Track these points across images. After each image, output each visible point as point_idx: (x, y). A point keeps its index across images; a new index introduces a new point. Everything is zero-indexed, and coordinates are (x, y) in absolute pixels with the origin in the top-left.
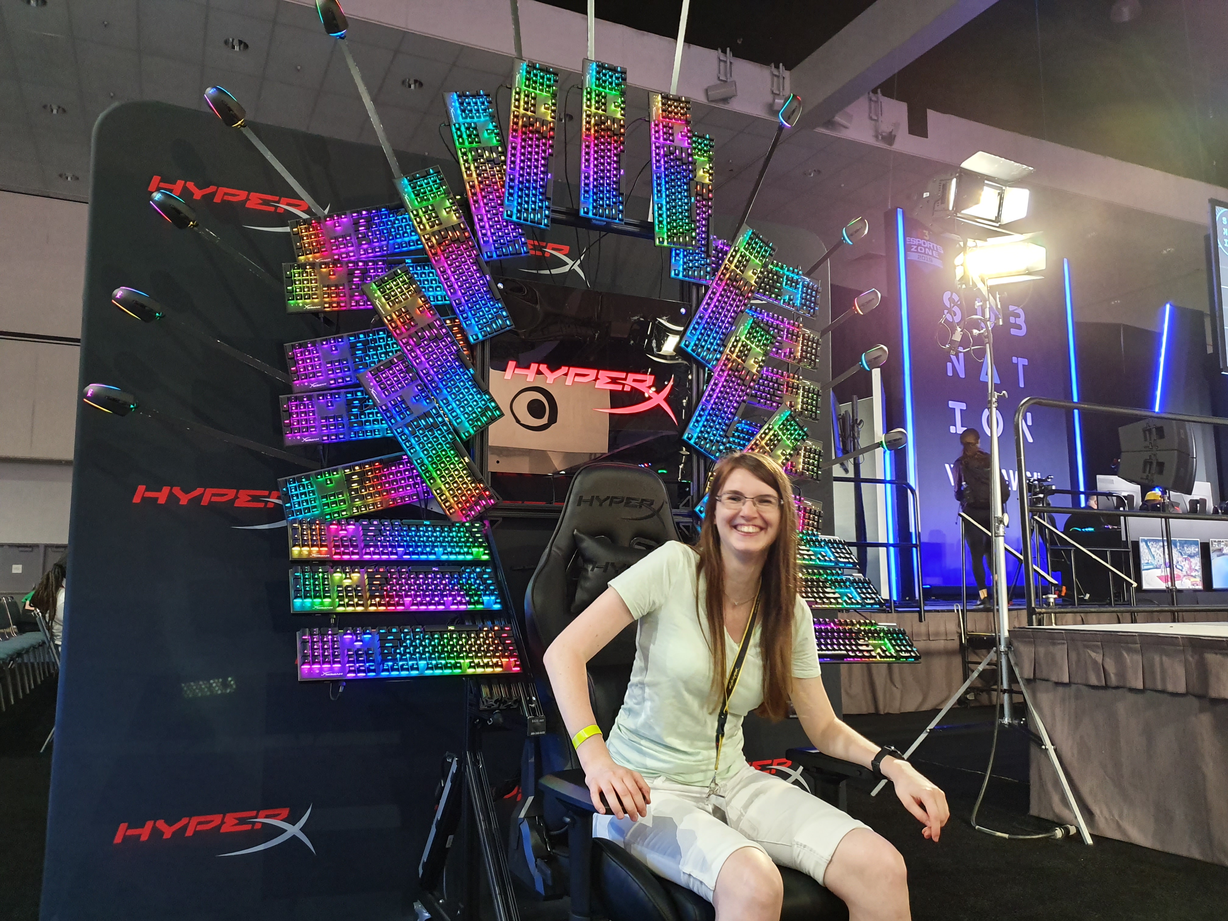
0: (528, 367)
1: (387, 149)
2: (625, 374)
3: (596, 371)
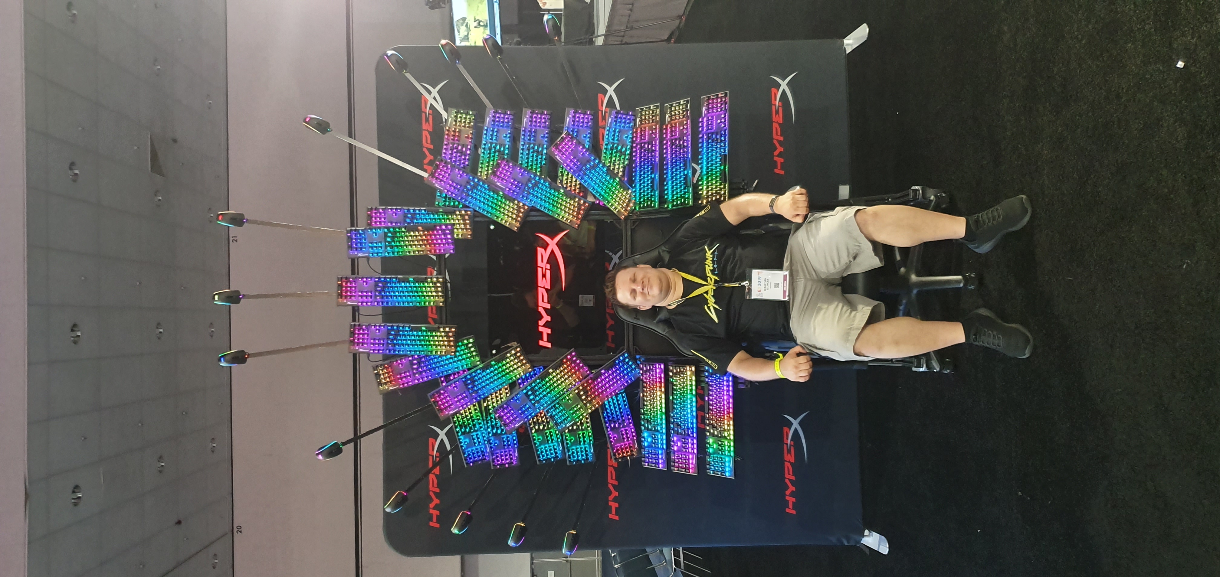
2: (539, 268)
3: (539, 288)
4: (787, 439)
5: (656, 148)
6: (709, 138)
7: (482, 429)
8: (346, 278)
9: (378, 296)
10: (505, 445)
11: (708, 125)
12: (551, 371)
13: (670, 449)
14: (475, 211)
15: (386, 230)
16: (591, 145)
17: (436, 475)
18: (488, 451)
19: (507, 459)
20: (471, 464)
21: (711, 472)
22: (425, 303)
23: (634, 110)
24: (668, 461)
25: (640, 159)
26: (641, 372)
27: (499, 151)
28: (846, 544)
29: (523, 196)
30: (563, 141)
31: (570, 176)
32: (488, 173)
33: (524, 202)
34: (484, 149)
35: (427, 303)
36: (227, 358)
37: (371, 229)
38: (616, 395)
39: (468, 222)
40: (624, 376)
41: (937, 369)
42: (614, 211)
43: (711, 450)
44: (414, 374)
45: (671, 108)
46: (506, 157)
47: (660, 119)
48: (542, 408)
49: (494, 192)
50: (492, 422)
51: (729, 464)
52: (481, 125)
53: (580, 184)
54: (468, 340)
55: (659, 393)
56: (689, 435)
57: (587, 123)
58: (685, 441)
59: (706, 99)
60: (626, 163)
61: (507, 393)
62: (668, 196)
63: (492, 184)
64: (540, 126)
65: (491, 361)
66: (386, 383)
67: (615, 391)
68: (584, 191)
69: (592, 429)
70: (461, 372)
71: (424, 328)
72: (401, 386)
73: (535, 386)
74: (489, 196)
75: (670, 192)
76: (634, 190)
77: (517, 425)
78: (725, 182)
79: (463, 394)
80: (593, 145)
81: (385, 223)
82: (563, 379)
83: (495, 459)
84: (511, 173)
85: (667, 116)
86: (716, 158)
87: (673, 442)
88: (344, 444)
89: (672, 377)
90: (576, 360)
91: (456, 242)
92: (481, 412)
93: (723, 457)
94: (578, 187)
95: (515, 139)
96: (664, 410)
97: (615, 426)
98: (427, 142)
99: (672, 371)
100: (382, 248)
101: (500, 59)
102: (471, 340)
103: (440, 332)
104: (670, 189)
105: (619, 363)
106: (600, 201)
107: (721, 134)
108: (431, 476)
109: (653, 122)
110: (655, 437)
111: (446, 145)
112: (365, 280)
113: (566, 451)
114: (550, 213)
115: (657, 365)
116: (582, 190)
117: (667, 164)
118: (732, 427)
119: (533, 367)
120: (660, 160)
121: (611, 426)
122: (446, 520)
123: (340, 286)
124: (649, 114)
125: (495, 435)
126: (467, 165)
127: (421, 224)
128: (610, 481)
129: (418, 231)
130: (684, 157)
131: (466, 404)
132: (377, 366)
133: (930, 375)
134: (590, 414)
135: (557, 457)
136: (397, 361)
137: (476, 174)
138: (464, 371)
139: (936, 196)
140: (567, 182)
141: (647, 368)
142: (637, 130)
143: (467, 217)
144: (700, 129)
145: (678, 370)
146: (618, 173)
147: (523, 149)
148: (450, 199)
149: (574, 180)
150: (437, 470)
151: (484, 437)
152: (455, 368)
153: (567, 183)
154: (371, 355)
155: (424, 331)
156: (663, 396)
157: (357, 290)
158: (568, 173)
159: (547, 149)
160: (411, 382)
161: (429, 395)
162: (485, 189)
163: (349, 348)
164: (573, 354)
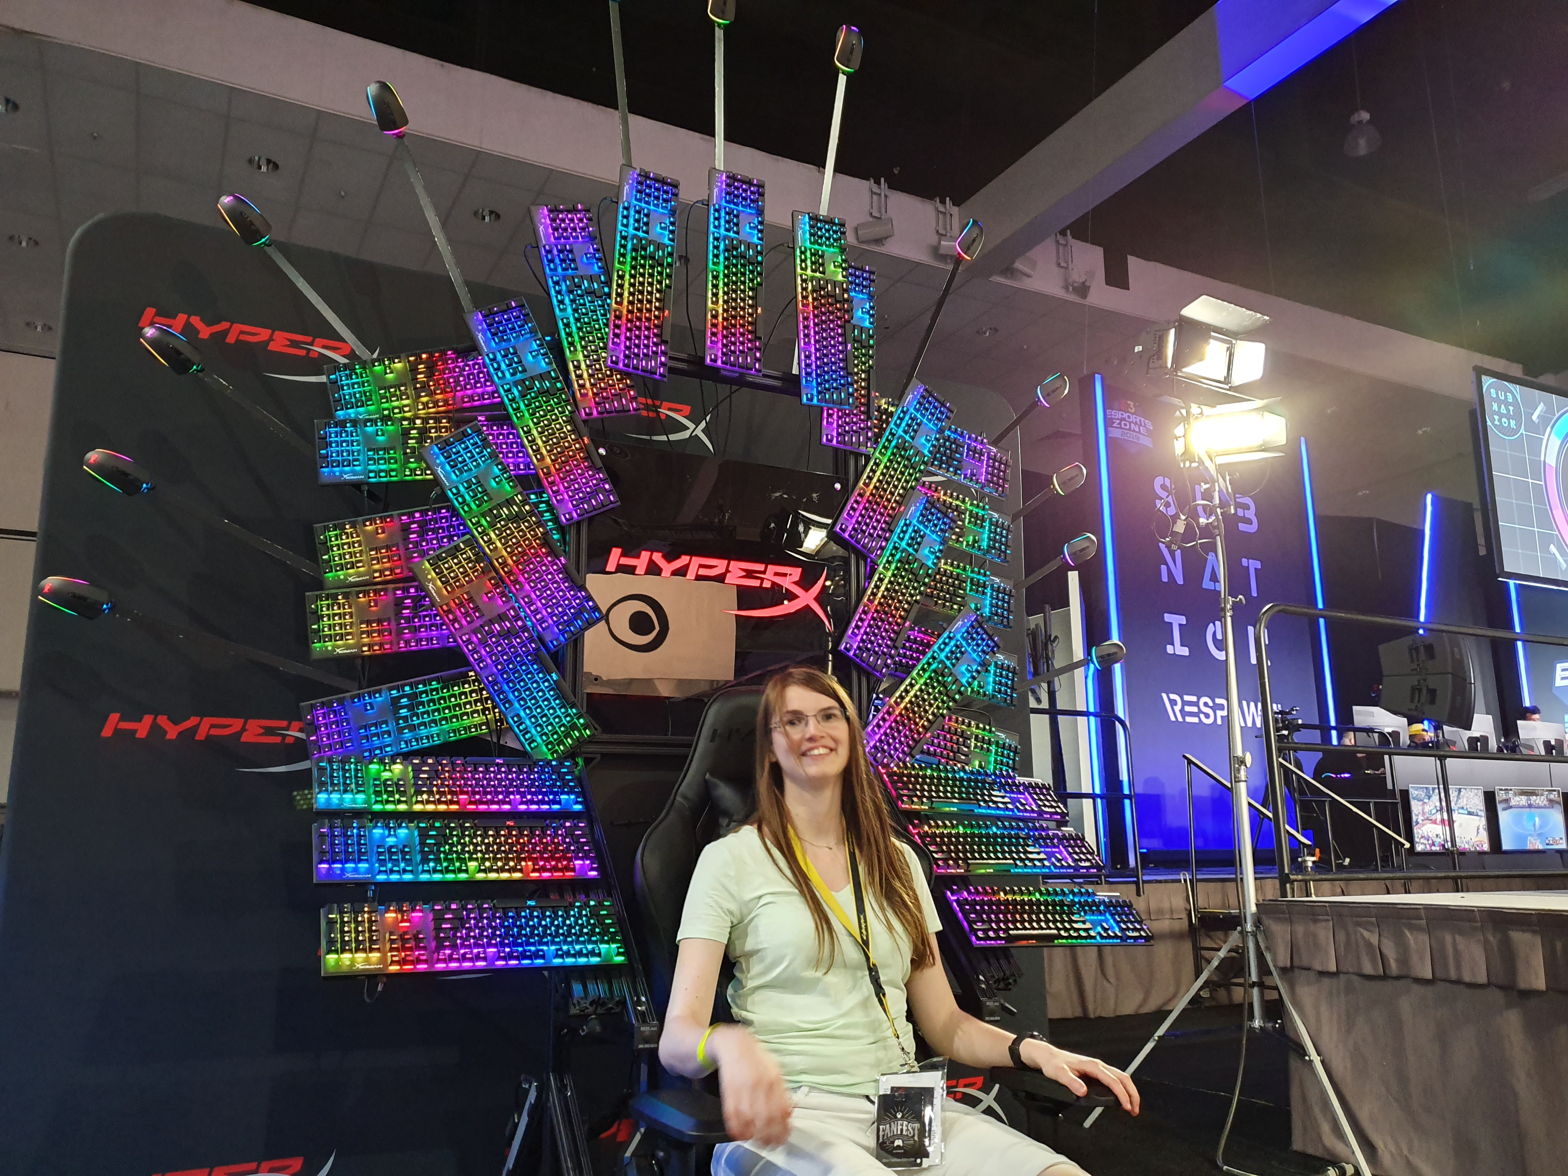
0: (638, 557)
1: (455, 275)
2: (764, 566)
3: (726, 562)
17: (268, 343)
19: (340, 454)
21: (329, 917)
108: (267, 333)
113: (348, 591)
128: (209, 721)
135: (332, 570)
150: (281, 346)
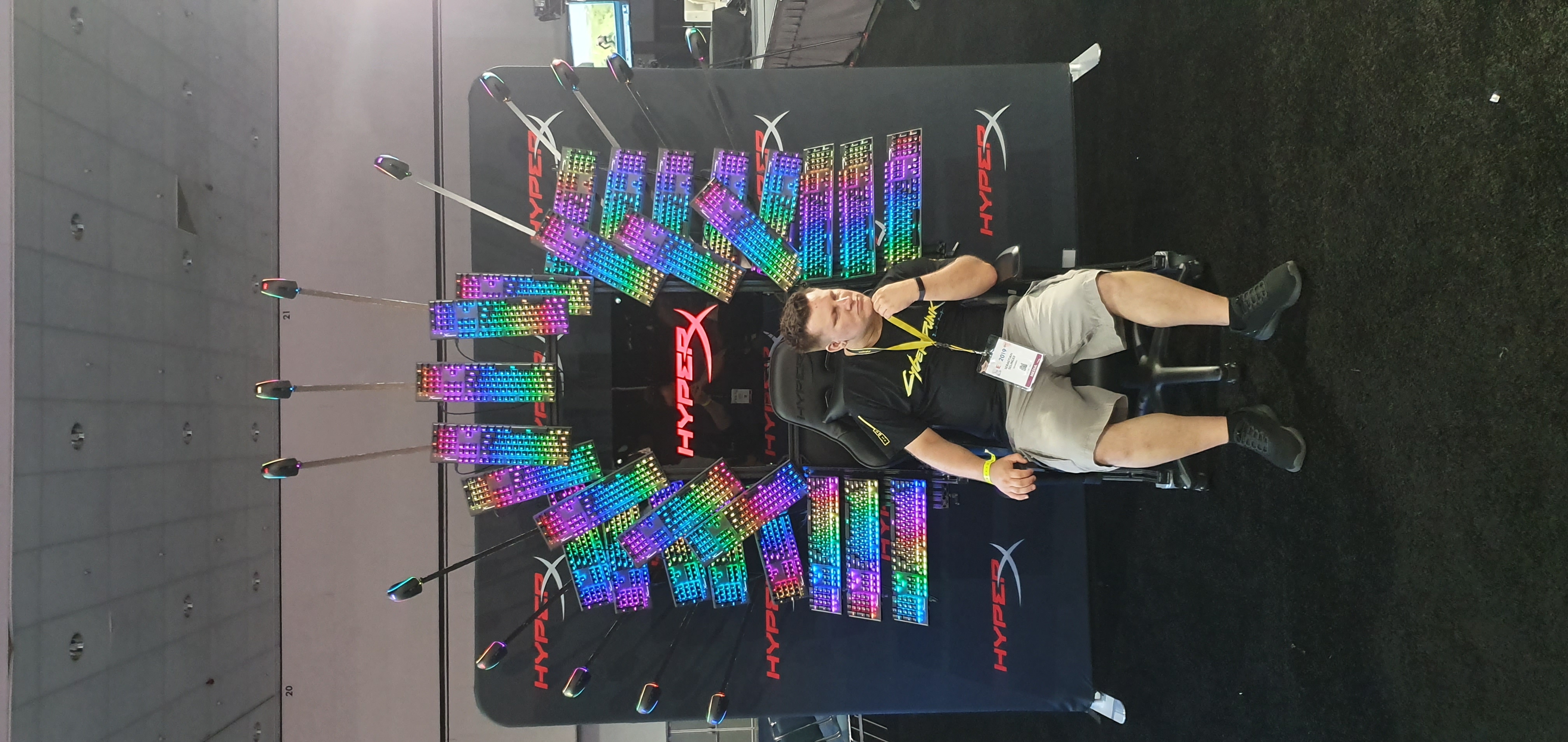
2: (678, 354)
3: (679, 380)
4: (996, 574)
5: (829, 200)
6: (896, 188)
7: (603, 562)
8: (428, 365)
9: (469, 389)
10: (633, 583)
11: (896, 171)
12: (693, 486)
13: (846, 587)
14: (596, 279)
15: (480, 304)
16: (745, 196)
17: (544, 621)
18: (611, 590)
19: (635, 601)
20: (589, 607)
21: (899, 617)
22: (530, 398)
23: (801, 152)
24: (843, 602)
25: (809, 214)
26: (809, 488)
27: (627, 203)
28: (1071, 710)
29: (658, 262)
30: (710, 191)
31: (719, 235)
32: (612, 231)
33: (659, 269)
34: (608, 199)
35: (533, 399)
36: (273, 468)
37: (461, 302)
38: (777, 518)
39: (586, 293)
40: (787, 493)
41: (1187, 485)
42: (775, 280)
43: (898, 589)
44: (516, 490)
45: (848, 149)
46: (636, 210)
47: (835, 163)
48: (681, 534)
49: (620, 256)
50: (616, 553)
51: (921, 609)
52: (605, 169)
53: (732, 246)
54: (586, 445)
55: (832, 515)
56: (870, 569)
57: (741, 167)
58: (865, 578)
59: (893, 138)
60: (791, 219)
61: (636, 515)
62: (845, 262)
63: (620, 246)
64: (680, 171)
65: (616, 473)
66: (478, 502)
67: (776, 511)
68: (737, 254)
69: (746, 561)
70: (577, 488)
71: (528, 431)
72: (499, 506)
73: (672, 506)
74: (614, 260)
75: (847, 256)
76: (801, 254)
77: (648, 557)
78: (918, 245)
79: (579, 515)
80: (749, 198)
81: (478, 294)
82: (708, 497)
83: (619, 600)
84: (642, 231)
85: (844, 160)
86: (906, 213)
87: (850, 578)
88: (424, 580)
89: (848, 494)
90: (726, 472)
91: (571, 319)
92: (602, 539)
93: (913, 597)
94: (729, 249)
95: (647, 188)
96: (838, 537)
97: (775, 557)
98: (534, 191)
99: (849, 487)
100: (474, 327)
101: (629, 84)
102: (590, 447)
103: (550, 436)
104: (847, 253)
105: (780, 477)
106: (757, 268)
107: (913, 184)
108: (537, 623)
109: (825, 167)
110: (827, 572)
111: (559, 194)
112: (452, 368)
113: (712, 589)
114: (693, 283)
115: (830, 479)
116: (734, 253)
117: (843, 220)
118: (925, 560)
119: (670, 481)
120: (834, 215)
121: (770, 558)
122: (556, 680)
123: (421, 376)
124: (821, 156)
125: (619, 569)
126: (586, 220)
127: (526, 297)
128: (768, 628)
129: (522, 305)
130: (865, 212)
131: (583, 529)
132: (467, 480)
133: (1178, 491)
134: (744, 542)
135: (701, 597)
136: (493, 473)
137: (598, 232)
138: (580, 486)
139: (1186, 264)
140: (715, 243)
141: (816, 483)
142: (804, 177)
143: (585, 288)
144: (886, 177)
145: (857, 486)
146: (780, 232)
147: (658, 201)
148: (563, 264)
149: (724, 240)
150: (545, 615)
151: (606, 572)
152: (569, 483)
153: (714, 245)
154: (459, 465)
155: (529, 435)
156: (837, 519)
157: (442, 380)
158: (716, 232)
159: (688, 200)
160: (511, 500)
161: (534, 517)
162: (609, 251)
163: (432, 456)
164: (722, 464)
